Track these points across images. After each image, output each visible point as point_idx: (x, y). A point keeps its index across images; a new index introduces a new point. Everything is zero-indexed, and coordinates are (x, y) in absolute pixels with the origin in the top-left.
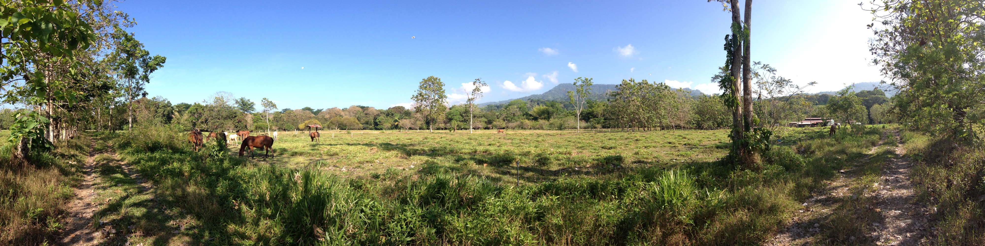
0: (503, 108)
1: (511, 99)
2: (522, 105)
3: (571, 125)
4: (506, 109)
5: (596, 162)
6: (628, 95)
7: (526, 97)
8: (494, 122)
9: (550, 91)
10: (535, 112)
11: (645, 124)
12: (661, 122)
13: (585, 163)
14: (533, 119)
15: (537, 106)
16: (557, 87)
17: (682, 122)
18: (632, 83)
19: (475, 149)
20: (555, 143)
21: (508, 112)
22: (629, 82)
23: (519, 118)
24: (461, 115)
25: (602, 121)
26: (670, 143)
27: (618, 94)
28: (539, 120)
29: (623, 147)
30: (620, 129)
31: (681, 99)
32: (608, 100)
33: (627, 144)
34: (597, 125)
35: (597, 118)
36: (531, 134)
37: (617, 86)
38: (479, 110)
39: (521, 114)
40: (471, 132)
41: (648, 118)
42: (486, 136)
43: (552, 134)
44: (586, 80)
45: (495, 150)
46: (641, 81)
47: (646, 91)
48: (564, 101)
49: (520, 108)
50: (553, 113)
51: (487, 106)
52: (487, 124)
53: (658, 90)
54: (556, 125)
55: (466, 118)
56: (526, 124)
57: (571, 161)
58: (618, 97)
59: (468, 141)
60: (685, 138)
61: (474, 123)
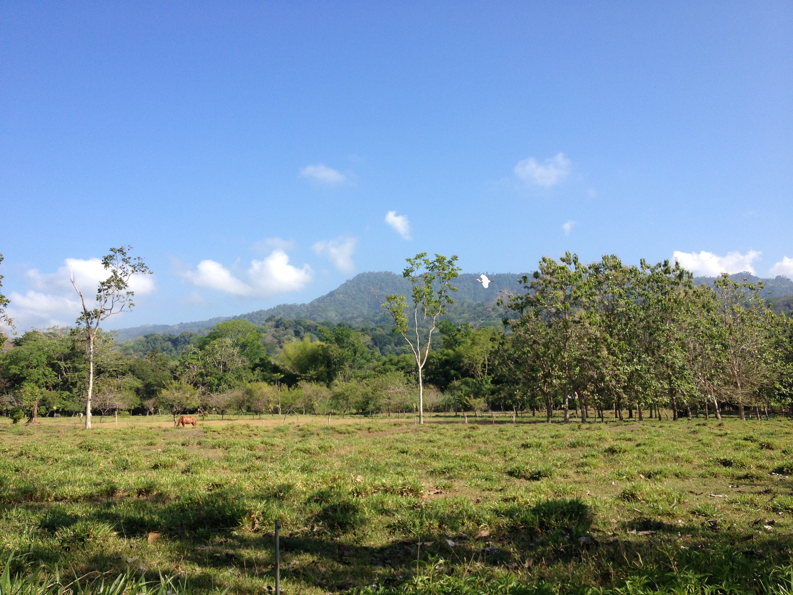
0: (191, 347)
1: (218, 319)
2: (250, 337)
3: (396, 400)
4: (201, 348)
5: (505, 521)
6: (559, 305)
7: (260, 313)
8: (164, 392)
9: (331, 294)
10: (289, 358)
11: (619, 398)
12: (672, 392)
13: (470, 525)
14: (282, 381)
15: (294, 339)
16: (350, 281)
17: (740, 391)
18: (572, 269)
19: (109, 483)
20: (361, 456)
21: (209, 360)
22: (563, 264)
23: (239, 378)
24: (53, 366)
25: (489, 386)
26: (726, 463)
27: (530, 302)
28: (302, 383)
29: (571, 473)
30: (542, 414)
31: (728, 311)
32: (505, 322)
33: (583, 465)
34: (473, 401)
35: (473, 376)
36: (279, 430)
37: (525, 278)
38: (116, 351)
39: (247, 363)
40: (89, 425)
41: (631, 376)
42: (141, 438)
43: (343, 429)
44: (440, 260)
45: (177, 484)
46: (598, 260)
47: (616, 290)
48: (373, 325)
49: (243, 346)
50: (341, 362)
51: (142, 338)
52: (143, 398)
53: (655, 285)
54: (352, 399)
55: (69, 375)
56: (262, 394)
57: (429, 517)
58: (530, 311)
59: (80, 455)
60: (769, 447)
61: (97, 391)
